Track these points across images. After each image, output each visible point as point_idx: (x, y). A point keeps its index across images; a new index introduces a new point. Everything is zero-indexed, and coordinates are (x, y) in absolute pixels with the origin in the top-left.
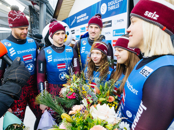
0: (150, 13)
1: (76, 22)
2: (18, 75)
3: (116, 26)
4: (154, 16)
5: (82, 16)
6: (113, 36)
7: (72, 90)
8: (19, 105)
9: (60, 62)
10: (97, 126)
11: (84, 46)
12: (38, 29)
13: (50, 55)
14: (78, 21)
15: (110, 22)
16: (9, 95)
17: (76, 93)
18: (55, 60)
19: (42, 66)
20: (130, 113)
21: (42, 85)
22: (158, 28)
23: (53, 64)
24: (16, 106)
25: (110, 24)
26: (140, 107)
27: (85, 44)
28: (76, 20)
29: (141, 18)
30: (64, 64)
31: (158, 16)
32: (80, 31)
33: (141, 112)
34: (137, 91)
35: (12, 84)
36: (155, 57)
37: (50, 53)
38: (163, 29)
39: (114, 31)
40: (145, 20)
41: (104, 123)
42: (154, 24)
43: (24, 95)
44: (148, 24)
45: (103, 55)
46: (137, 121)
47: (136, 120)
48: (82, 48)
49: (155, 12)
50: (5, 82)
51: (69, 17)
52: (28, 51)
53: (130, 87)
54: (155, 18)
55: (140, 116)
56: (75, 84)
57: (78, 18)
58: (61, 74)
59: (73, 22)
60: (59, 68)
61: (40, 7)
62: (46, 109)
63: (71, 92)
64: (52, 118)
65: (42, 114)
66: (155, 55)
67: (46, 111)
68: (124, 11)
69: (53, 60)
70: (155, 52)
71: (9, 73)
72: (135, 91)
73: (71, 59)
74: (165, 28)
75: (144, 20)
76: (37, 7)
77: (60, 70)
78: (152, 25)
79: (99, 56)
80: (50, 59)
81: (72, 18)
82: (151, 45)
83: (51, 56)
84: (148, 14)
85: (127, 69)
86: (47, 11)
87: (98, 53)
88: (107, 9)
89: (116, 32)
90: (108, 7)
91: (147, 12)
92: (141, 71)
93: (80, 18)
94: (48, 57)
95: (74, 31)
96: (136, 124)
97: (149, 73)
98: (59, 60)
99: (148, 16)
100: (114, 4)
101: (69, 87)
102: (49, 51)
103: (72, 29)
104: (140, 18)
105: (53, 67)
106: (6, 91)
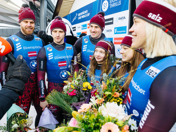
0: (154, 15)
1: (77, 19)
2: (21, 73)
3: (117, 23)
4: (158, 18)
5: (83, 13)
6: (115, 34)
7: (73, 87)
8: (23, 102)
9: (61, 59)
10: (109, 123)
11: (86, 44)
12: (38, 25)
13: (50, 52)
14: (80, 18)
15: (112, 19)
16: (14, 91)
17: (76, 90)
18: (57, 58)
19: (42, 64)
20: (137, 112)
21: (42, 83)
22: (161, 30)
23: (54, 62)
24: (20, 102)
25: (112, 21)
26: (147, 106)
27: (86, 42)
28: (78, 17)
29: (145, 20)
30: (65, 62)
31: (161, 18)
32: (81, 28)
33: (149, 111)
34: (144, 91)
35: (16, 80)
36: (158, 59)
37: (51, 50)
38: (165, 31)
39: (115, 28)
40: (149, 22)
41: (115, 120)
42: (157, 26)
43: (29, 92)
44: (152, 26)
45: (106, 54)
46: (145, 120)
47: (144, 118)
48: (84, 46)
49: (159, 15)
50: (10, 79)
51: (70, 13)
52: (33, 48)
53: (137, 87)
54: (159, 21)
55: (148, 114)
56: (76, 81)
57: (79, 15)
58: (61, 72)
59: (75, 19)
60: (60, 66)
61: (41, 3)
62: (46, 106)
63: (72, 88)
64: (52, 115)
65: (43, 111)
66: (158, 56)
67: (46, 108)
68: (125, 9)
69: (54, 58)
70: (158, 53)
71: (13, 70)
72: (142, 91)
73: (72, 57)
74: (167, 30)
75: (147, 21)
76: (37, 3)
77: (60, 68)
78: (155, 27)
79: (103, 55)
80: (50, 57)
81: (73, 14)
82: (153, 47)
83: (52, 53)
84: (151, 16)
85: (132, 68)
86: (48, 8)
87: (101, 52)
88: (109, 6)
89: (117, 30)
90: (109, 4)
91: (150, 14)
92: (147, 71)
93: (82, 15)
94: (49, 54)
95: (75, 28)
96: (144, 122)
97: (156, 73)
98: (60, 58)
99: (152, 18)
100: (115, 2)
101: (70, 83)
102: (49, 48)
103: (74, 26)
104: (143, 19)
105: (54, 64)
106: (12, 87)
